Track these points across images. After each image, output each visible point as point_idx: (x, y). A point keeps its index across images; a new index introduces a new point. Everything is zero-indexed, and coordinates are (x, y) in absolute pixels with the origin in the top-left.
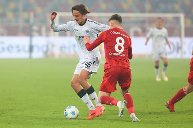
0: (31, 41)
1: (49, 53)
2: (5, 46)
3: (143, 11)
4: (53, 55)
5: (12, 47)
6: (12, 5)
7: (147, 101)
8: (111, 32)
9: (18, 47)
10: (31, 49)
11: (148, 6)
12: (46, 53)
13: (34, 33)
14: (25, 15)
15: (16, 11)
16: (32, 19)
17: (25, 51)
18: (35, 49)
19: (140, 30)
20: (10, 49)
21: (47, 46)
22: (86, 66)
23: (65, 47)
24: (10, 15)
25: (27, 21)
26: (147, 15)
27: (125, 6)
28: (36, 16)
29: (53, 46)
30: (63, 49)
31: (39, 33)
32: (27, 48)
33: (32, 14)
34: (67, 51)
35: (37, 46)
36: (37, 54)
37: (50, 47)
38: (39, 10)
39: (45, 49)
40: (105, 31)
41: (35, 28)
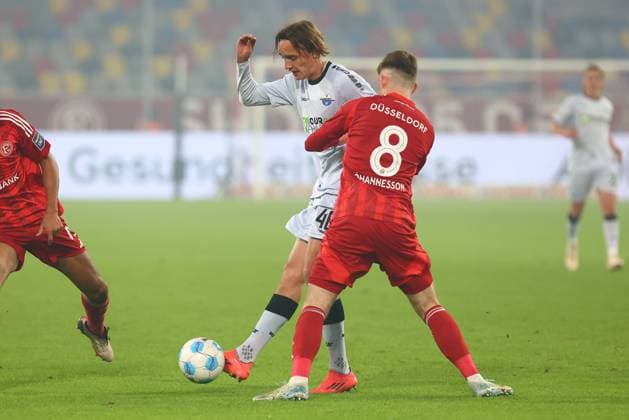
0: (179, 146)
1: (236, 183)
2: (100, 161)
3: (524, 52)
4: (246, 189)
5: (120, 166)
6: (121, 35)
7: (537, 332)
8: (374, 107)
9: (138, 164)
10: (179, 171)
11: (540, 38)
12: (225, 183)
13: (190, 123)
14: (162, 66)
15: (131, 52)
16: (182, 79)
17: (160, 176)
18: (192, 172)
19: (514, 113)
20: (115, 170)
21: (229, 163)
22: (323, 229)
23: (284, 166)
24: (114, 67)
25: (168, 83)
26: (538, 65)
27: (471, 38)
28: (193, 67)
29: (247, 161)
30: (279, 171)
31: (205, 120)
32: (167, 168)
33: (182, 65)
34: (289, 178)
35: (198, 163)
36: (198, 187)
37: (238, 163)
38: (203, 51)
39: (221, 170)
40: (356, 100)
41: (192, 105)
